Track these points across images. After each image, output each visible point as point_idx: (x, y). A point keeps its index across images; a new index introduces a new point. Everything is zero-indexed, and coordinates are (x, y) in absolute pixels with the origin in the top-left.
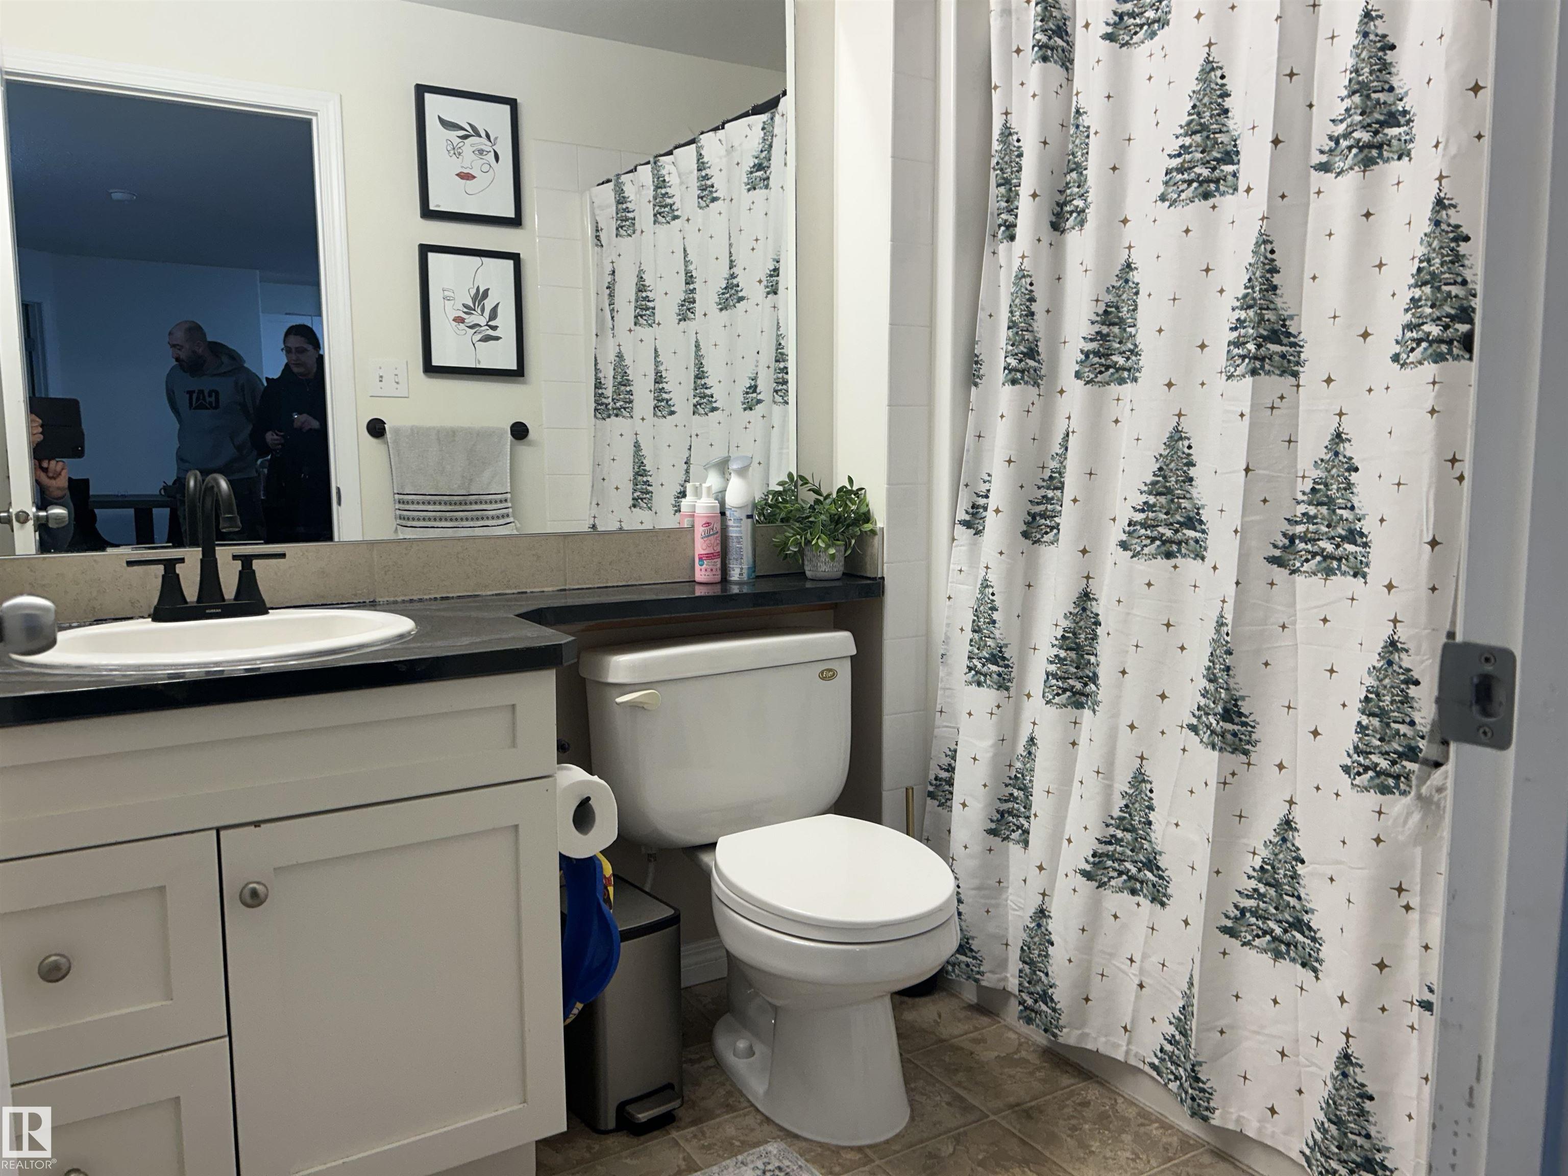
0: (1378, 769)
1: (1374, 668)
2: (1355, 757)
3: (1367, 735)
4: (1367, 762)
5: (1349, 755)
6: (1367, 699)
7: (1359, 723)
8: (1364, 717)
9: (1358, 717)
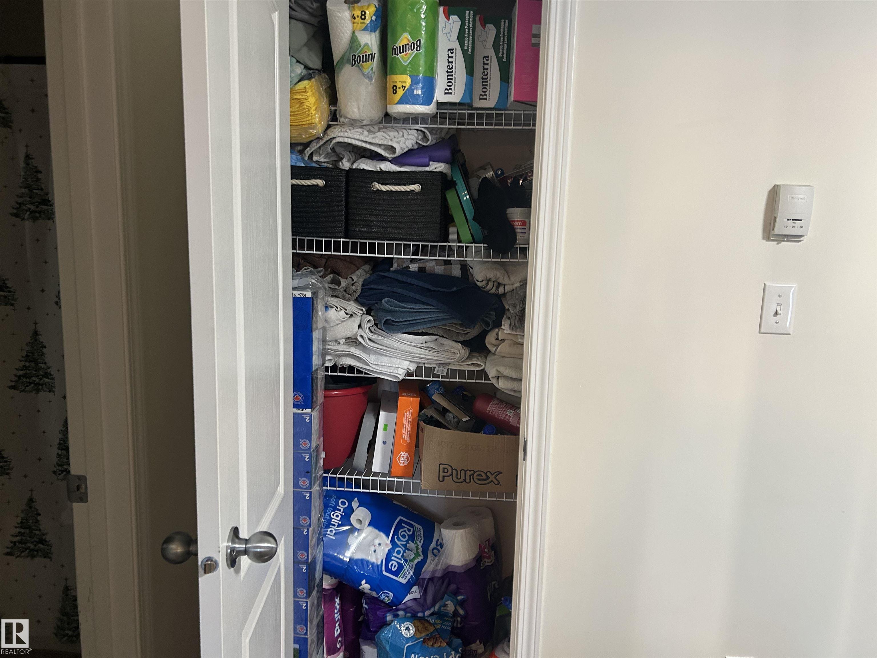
0: (67, 471)
1: (61, 431)
2: (57, 467)
3: (61, 458)
4: (63, 469)
5: (55, 467)
6: (60, 444)
7: (58, 454)
8: (60, 451)
9: (57, 451)
